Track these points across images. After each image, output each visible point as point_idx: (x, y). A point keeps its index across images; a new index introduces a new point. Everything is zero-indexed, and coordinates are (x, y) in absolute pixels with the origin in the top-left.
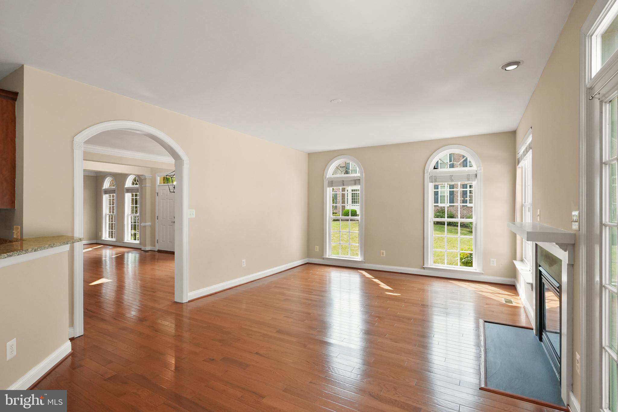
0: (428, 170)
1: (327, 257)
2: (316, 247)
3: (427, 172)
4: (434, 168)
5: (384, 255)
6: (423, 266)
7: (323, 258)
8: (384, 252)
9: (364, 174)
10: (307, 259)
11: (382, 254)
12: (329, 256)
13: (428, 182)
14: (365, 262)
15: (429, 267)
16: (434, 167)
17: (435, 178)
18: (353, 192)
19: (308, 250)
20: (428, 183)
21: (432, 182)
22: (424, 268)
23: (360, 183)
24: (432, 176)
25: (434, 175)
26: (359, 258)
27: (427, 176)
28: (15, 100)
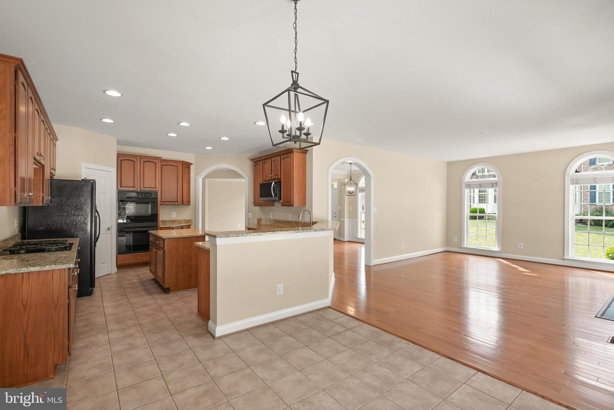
0: (569, 173)
1: (465, 246)
2: (455, 238)
3: (568, 175)
4: (576, 172)
5: (522, 247)
6: (563, 258)
7: (461, 248)
8: (522, 244)
9: (501, 178)
10: (446, 248)
11: (519, 246)
12: (466, 246)
13: (569, 183)
14: (502, 252)
15: (570, 258)
16: (576, 170)
17: (577, 180)
18: (481, 193)
19: (447, 240)
20: (569, 185)
21: (574, 184)
22: (564, 259)
23: (497, 185)
24: (573, 179)
25: (575, 178)
26: (496, 248)
27: (568, 180)
28: (306, 153)
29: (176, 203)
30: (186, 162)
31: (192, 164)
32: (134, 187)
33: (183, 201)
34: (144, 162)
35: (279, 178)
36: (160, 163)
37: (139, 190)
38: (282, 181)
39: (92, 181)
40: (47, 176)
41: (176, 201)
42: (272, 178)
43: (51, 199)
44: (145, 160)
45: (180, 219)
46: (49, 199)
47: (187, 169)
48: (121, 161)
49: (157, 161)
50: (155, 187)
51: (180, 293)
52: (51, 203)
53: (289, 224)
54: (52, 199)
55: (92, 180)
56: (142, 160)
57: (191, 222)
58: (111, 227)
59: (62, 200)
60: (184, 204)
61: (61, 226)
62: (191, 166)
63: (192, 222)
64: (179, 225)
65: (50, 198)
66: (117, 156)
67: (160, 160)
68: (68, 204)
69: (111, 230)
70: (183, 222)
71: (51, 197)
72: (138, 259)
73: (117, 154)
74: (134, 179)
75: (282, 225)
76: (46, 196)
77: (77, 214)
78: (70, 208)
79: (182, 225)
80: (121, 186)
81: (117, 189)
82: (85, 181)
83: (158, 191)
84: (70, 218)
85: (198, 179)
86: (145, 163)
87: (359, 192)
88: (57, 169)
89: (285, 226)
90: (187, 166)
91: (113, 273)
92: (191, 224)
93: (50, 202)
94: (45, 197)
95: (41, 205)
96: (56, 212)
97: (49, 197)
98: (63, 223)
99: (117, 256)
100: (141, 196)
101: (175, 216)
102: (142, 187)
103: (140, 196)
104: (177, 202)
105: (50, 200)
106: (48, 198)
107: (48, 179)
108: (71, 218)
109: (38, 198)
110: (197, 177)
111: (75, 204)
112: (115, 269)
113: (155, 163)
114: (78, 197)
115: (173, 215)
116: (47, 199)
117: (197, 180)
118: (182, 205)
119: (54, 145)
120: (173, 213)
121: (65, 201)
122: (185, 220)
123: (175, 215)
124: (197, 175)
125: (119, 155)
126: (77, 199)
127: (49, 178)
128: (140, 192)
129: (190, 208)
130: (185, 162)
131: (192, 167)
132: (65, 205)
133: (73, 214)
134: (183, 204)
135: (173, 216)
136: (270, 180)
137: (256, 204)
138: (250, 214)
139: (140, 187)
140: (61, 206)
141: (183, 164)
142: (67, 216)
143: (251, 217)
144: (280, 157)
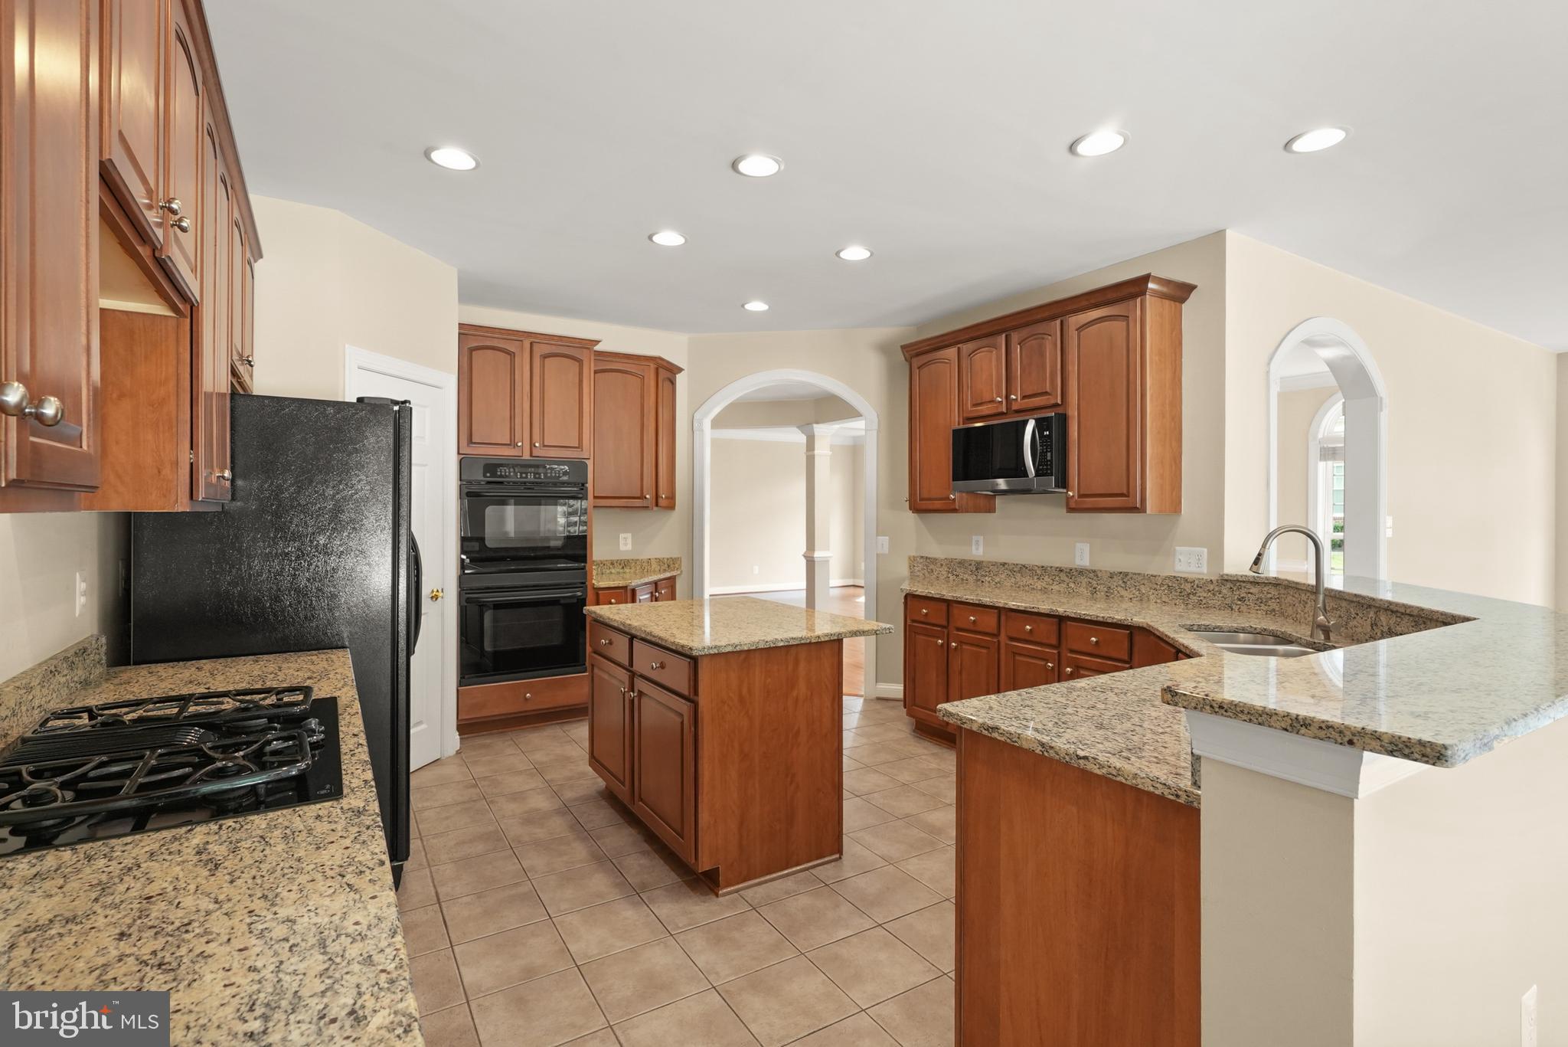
28: (1183, 300)
29: (638, 503)
30: (668, 362)
31: (680, 370)
32: (512, 444)
33: (657, 497)
34: (545, 357)
35: (1056, 405)
36: (595, 365)
37: (526, 456)
38: (1073, 412)
39: (396, 408)
40: (215, 378)
41: (639, 495)
42: (1015, 407)
43: (233, 481)
44: (547, 349)
45: (644, 556)
46: (223, 477)
47: (667, 384)
48: (472, 350)
49: (584, 355)
50: (580, 447)
51: (757, 891)
52: (233, 499)
53: (1084, 580)
54: (240, 483)
55: (396, 403)
56: (540, 350)
57: (677, 565)
58: (440, 591)
59: (279, 487)
60: (660, 504)
61: (277, 599)
62: (677, 376)
63: (680, 565)
64: (646, 580)
65: (227, 474)
66: (459, 334)
67: (595, 355)
68: (303, 502)
69: (439, 599)
70: (654, 566)
71: (232, 469)
72: (526, 699)
73: (460, 328)
74: (512, 418)
75: (1039, 585)
76: (209, 465)
77: (341, 545)
78: (311, 523)
79: (655, 578)
80: (470, 441)
81: (459, 453)
82: (370, 408)
83: (586, 461)
84: (310, 565)
85: (701, 423)
86: (546, 360)
87: (1320, 460)
88: (256, 361)
89: (1055, 587)
90: (665, 372)
91: (446, 755)
92: (679, 572)
93: (230, 497)
94: (202, 473)
95: (183, 506)
96: (254, 539)
97: (222, 470)
98: (286, 584)
99: (458, 690)
100: (535, 477)
101: (629, 547)
102: (537, 445)
103: (531, 477)
104: (642, 497)
105: (228, 484)
106: (217, 475)
107: (221, 395)
108: (317, 566)
109: (167, 471)
110: (697, 416)
111: (330, 505)
112: (453, 740)
113: (580, 361)
114: (342, 472)
115: (621, 542)
116: (214, 480)
117: (696, 425)
118: (655, 508)
119: (248, 267)
120: (622, 536)
121: (292, 489)
122: (660, 561)
123: (629, 541)
124: (696, 406)
125: (466, 332)
126: (340, 482)
127: (224, 387)
128: (532, 463)
129: (675, 518)
130: (665, 364)
131: (680, 379)
132: (292, 507)
133: (325, 546)
134: (657, 505)
135: (622, 548)
136: (1002, 414)
137: (920, 505)
138: (884, 540)
139: (532, 445)
140: (277, 515)
141: (657, 369)
142: (298, 558)
143: (886, 550)
144: (1058, 322)
